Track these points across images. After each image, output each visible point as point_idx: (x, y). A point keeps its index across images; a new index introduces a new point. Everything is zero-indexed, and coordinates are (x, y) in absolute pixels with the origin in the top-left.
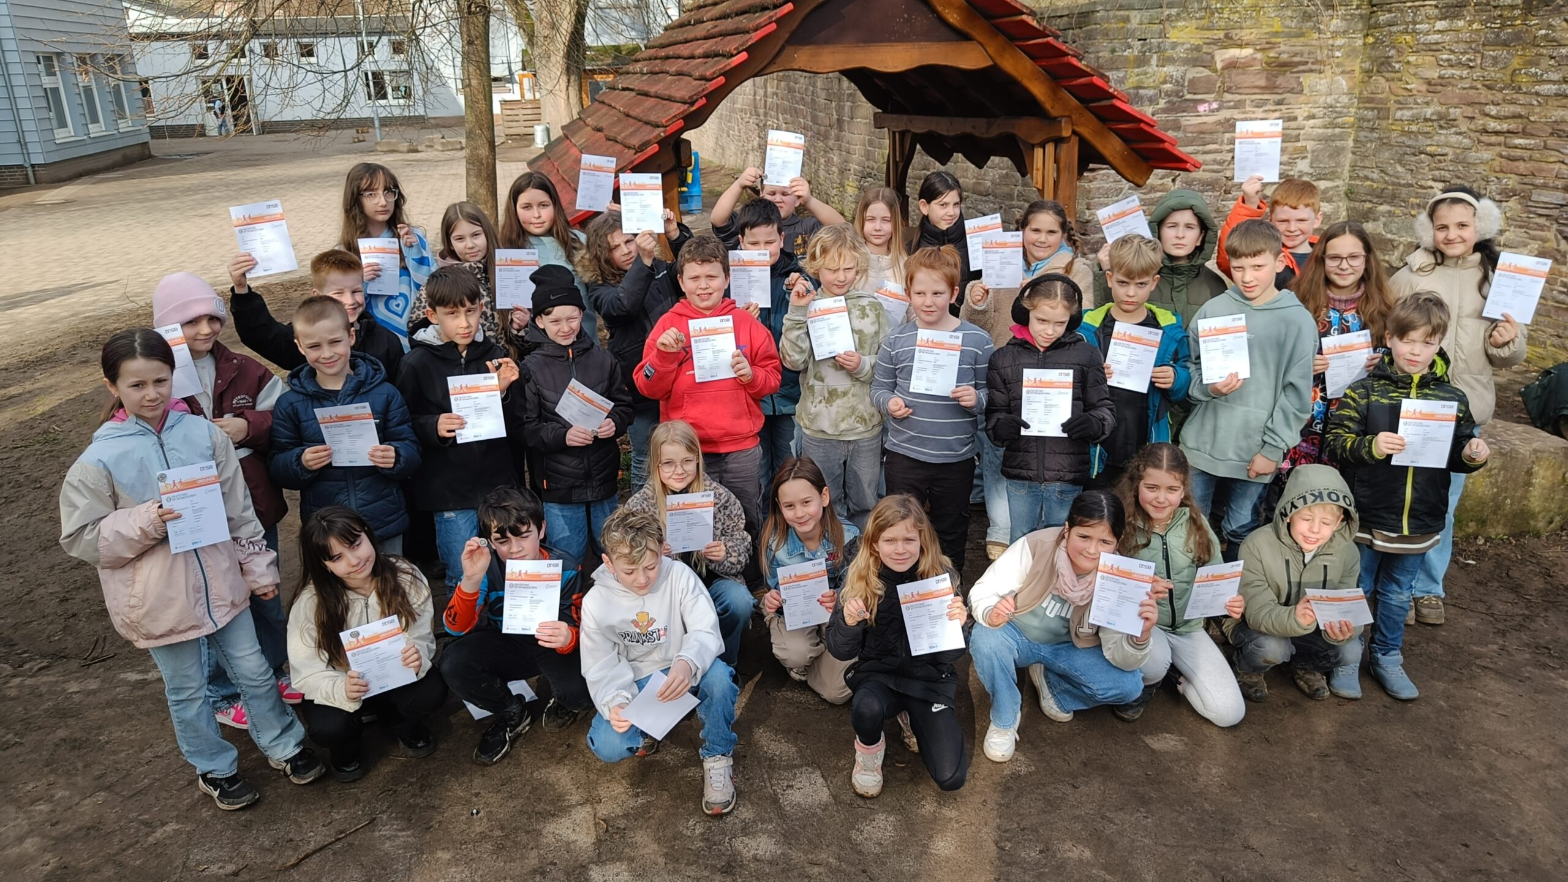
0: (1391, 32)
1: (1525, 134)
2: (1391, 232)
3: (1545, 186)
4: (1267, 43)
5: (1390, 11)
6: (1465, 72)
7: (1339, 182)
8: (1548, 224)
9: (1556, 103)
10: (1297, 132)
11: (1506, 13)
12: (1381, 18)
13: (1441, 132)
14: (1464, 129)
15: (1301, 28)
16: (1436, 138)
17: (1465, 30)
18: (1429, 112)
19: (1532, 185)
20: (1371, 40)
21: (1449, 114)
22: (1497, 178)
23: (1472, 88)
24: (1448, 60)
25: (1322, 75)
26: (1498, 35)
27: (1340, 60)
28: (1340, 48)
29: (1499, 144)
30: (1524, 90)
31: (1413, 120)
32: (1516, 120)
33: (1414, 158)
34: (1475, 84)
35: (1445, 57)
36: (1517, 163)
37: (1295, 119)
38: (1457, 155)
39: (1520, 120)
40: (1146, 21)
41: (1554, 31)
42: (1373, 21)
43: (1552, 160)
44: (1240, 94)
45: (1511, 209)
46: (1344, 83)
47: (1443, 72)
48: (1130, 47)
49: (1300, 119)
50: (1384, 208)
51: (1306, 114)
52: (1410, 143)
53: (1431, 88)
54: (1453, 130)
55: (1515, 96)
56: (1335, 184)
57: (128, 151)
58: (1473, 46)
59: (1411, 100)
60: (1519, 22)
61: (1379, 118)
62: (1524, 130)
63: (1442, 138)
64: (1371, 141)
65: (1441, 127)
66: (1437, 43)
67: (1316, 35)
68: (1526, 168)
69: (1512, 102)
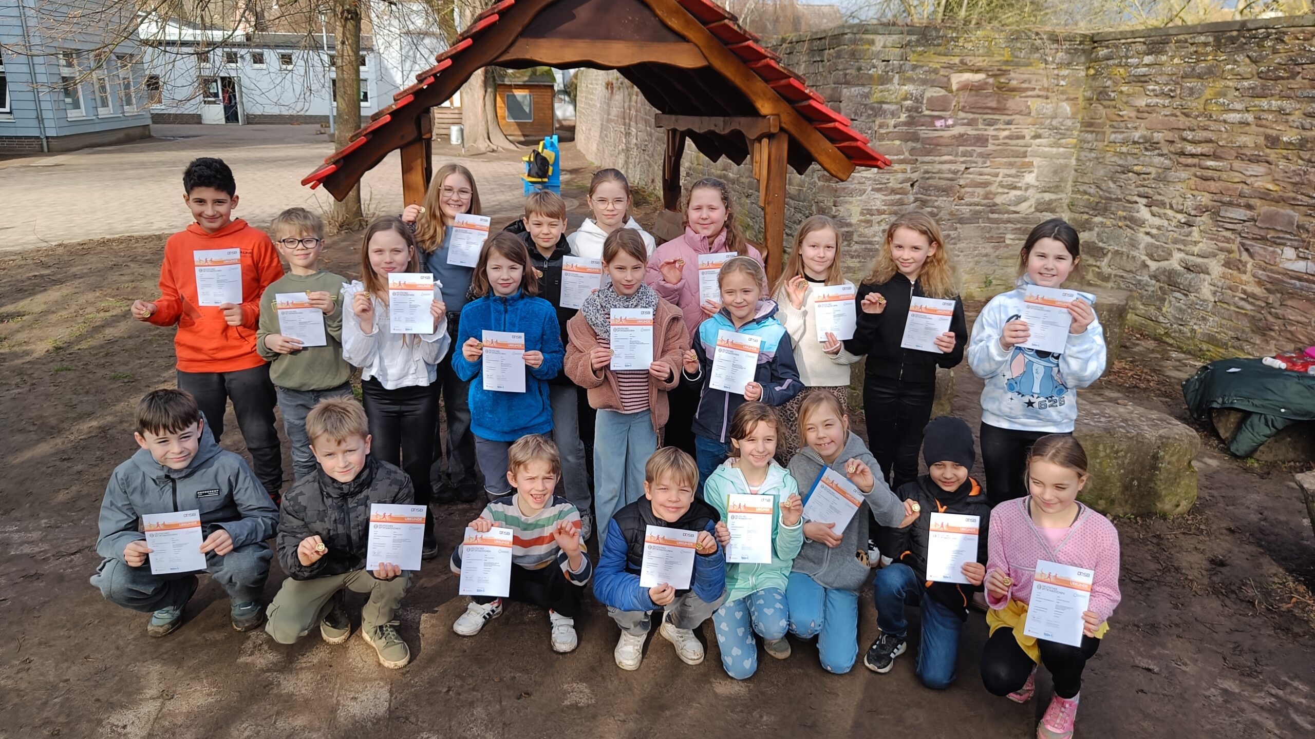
0: (1108, 65)
1: (1215, 157)
2: (1102, 241)
3: (1230, 204)
4: (999, 70)
5: (1107, 47)
6: (1167, 101)
7: (1063, 196)
8: (1233, 237)
9: (1240, 130)
10: (1025, 149)
11: (1200, 49)
12: (1101, 53)
13: (1147, 153)
14: (1165, 151)
15: (1029, 58)
16: (1141, 159)
17: (1167, 64)
18: (1137, 135)
19: (1220, 202)
20: (1092, 72)
21: (1152, 138)
22: (1193, 196)
23: (1172, 115)
24: (1154, 90)
25: (1049, 101)
26: (1194, 69)
27: (1064, 88)
28: (1064, 77)
29: (1195, 166)
30: (1214, 117)
31: (1124, 143)
32: (1208, 144)
33: (1123, 176)
34: (1175, 111)
35: (1151, 87)
36: (1208, 183)
37: (1023, 137)
38: (1159, 174)
39: (1211, 145)
40: (890, 45)
41: (1238, 66)
42: (1093, 55)
43: (1236, 180)
44: (974, 113)
45: (1204, 223)
46: (1068, 108)
47: (1149, 101)
48: (874, 67)
49: (1028, 137)
50: (1098, 219)
51: (1033, 134)
52: (1120, 162)
53: (1140, 115)
54: (1156, 152)
55: (1207, 123)
56: (1059, 197)
57: (130, 131)
58: (1174, 78)
59: (1122, 125)
60: (1210, 57)
61: (1096, 140)
62: (1214, 153)
63: (1147, 158)
64: (1090, 160)
65: (1146, 149)
66: (1144, 75)
67: (1043, 65)
68: (1216, 187)
69: (1205, 129)
